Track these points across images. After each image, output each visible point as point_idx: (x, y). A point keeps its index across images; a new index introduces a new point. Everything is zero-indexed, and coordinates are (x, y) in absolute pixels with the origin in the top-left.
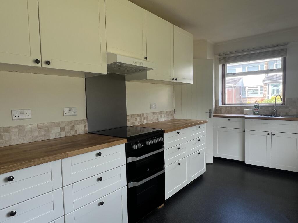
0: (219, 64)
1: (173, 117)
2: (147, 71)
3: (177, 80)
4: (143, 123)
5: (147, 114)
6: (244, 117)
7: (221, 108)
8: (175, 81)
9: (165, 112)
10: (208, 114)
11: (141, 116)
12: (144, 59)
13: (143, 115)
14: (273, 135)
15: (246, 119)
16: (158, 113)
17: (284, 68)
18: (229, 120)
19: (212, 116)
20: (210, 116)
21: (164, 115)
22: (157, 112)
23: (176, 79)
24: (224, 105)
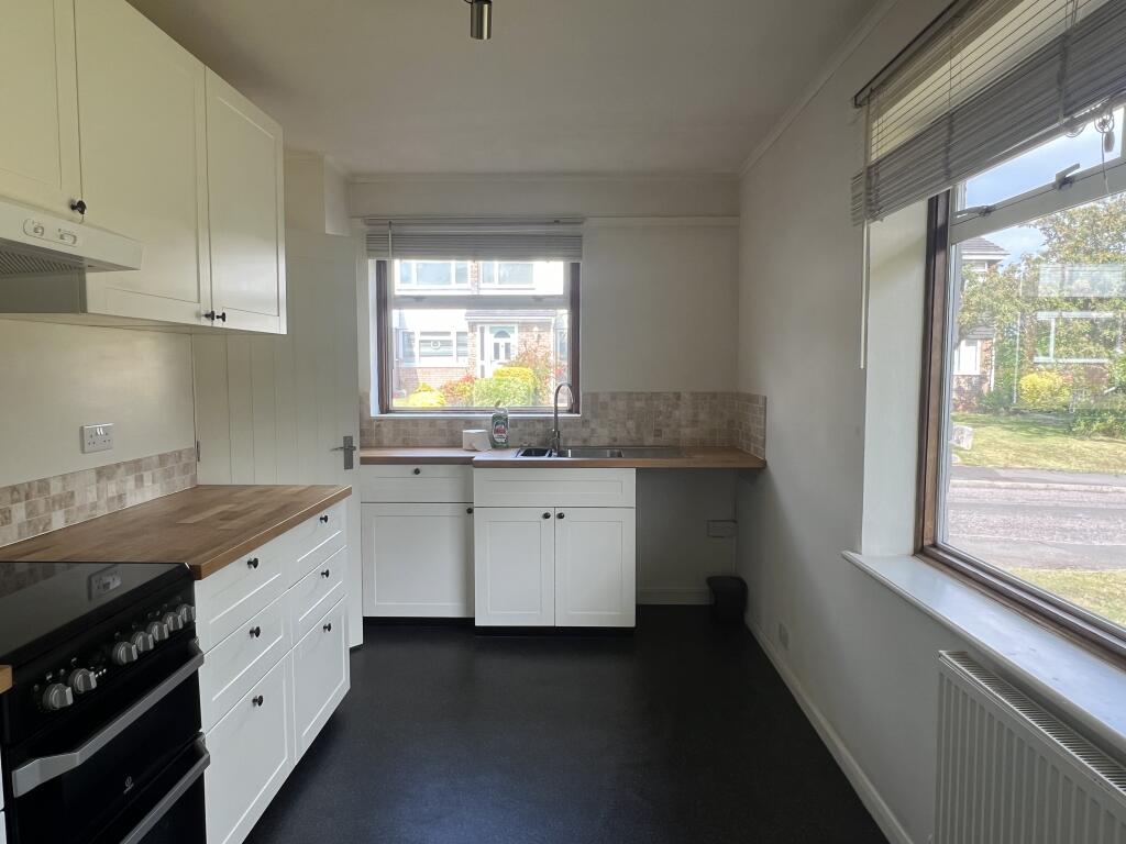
0: (369, 256)
1: (194, 478)
2: (84, 273)
3: (224, 320)
4: (44, 530)
5: (64, 477)
6: (468, 461)
7: (378, 426)
8: (218, 323)
9: (156, 460)
10: (342, 453)
11: (34, 492)
12: (68, 211)
13: (44, 485)
14: (561, 516)
15: (475, 470)
16: (123, 468)
17: (574, 300)
18: (417, 472)
19: (356, 461)
20: (349, 464)
21: (150, 472)
22: (118, 465)
23: (223, 317)
24: (388, 411)
